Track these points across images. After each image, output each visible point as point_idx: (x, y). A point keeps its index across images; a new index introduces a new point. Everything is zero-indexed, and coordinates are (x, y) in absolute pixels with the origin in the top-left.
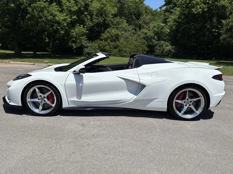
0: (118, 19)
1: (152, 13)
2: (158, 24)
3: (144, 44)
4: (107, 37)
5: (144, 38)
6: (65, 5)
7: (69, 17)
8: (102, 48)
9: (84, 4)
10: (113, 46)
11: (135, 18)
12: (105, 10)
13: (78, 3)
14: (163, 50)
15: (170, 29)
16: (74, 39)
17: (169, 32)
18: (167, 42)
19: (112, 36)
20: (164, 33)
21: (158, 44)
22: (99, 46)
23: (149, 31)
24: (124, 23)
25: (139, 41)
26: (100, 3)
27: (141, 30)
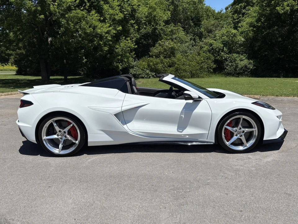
0: (171, 27)
1: (214, 17)
2: (228, 31)
3: (210, 59)
4: (159, 52)
5: (209, 51)
6: (107, 13)
7: (113, 29)
8: (153, 67)
9: (131, 10)
10: (167, 63)
11: (192, 24)
12: (155, 16)
13: (123, 8)
14: (237, 66)
15: (244, 37)
16: (119, 57)
17: (244, 41)
18: (242, 54)
19: (165, 50)
20: (236, 42)
21: (228, 58)
22: (149, 65)
23: (215, 40)
24: (180, 32)
25: (202, 55)
26: (147, 7)
27: (202, 39)
